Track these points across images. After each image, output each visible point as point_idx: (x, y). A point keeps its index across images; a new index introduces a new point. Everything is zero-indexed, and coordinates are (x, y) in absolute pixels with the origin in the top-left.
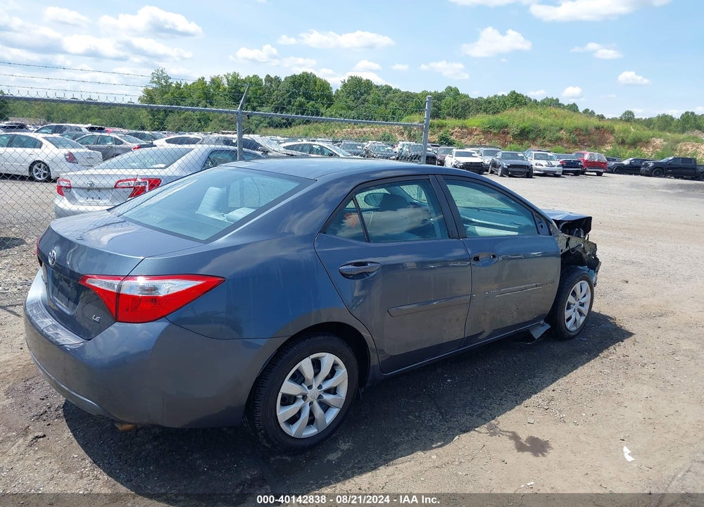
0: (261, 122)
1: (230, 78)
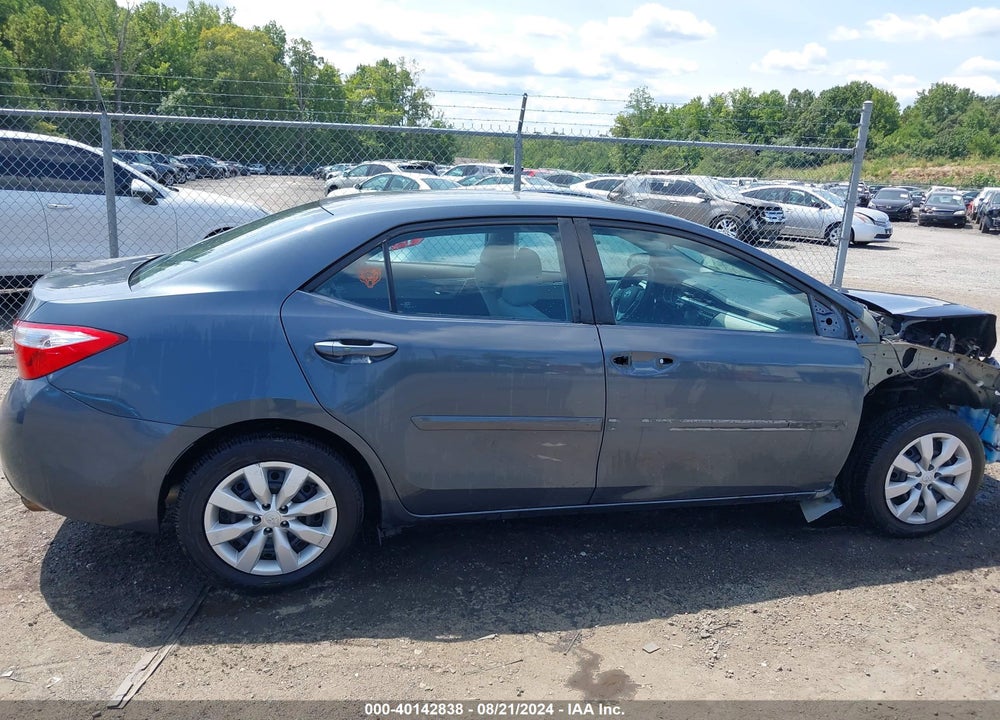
0: (775, 160)
1: (738, 96)
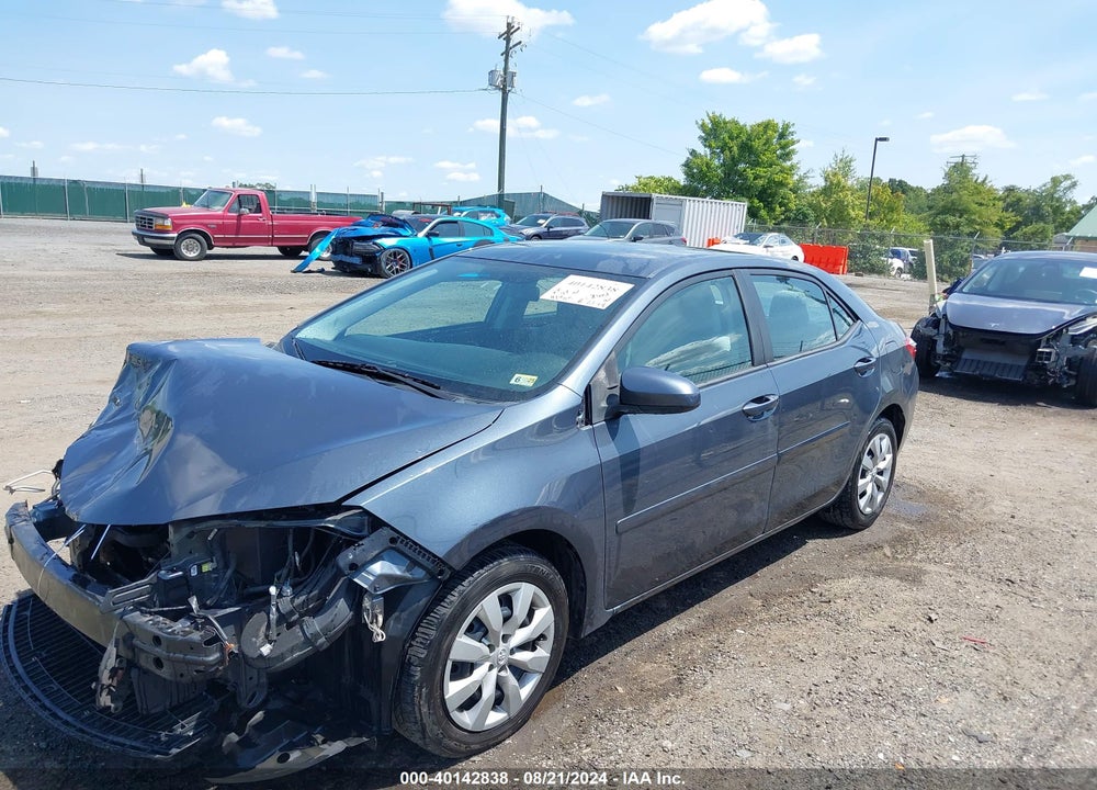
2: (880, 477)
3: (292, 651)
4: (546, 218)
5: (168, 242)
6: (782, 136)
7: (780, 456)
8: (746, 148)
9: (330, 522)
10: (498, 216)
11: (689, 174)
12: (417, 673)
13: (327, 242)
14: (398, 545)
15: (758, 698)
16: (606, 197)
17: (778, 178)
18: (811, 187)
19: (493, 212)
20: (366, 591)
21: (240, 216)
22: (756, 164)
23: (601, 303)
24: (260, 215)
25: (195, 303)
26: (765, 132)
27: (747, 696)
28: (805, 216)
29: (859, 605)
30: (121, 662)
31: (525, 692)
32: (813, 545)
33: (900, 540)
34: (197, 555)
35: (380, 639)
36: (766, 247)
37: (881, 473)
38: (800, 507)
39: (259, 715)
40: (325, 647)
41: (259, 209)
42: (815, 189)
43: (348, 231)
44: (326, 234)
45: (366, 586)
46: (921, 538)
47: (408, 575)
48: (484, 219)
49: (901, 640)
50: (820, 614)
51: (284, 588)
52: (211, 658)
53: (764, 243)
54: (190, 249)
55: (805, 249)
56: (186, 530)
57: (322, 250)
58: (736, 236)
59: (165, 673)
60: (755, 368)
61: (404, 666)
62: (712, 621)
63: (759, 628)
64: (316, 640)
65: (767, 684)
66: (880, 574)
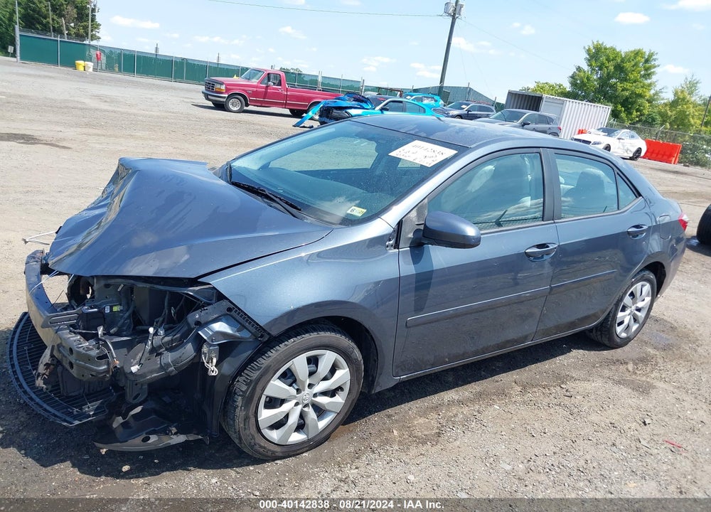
2: (637, 313)
3: (152, 372)
4: (467, 105)
5: (222, 100)
6: (647, 61)
7: (551, 289)
8: (619, 68)
9: (191, 291)
10: (436, 101)
11: (574, 84)
12: (239, 401)
13: (317, 109)
14: (233, 313)
15: (490, 458)
16: (510, 94)
17: (639, 91)
18: (663, 99)
19: (433, 98)
20: (205, 341)
21: (267, 87)
22: (625, 80)
23: (429, 163)
24: (280, 87)
25: (226, 139)
26: (635, 58)
27: (482, 453)
28: (654, 120)
29: (593, 403)
30: (53, 360)
31: (322, 424)
32: (576, 354)
33: (644, 360)
34: (111, 299)
35: (214, 374)
36: (619, 139)
37: (639, 310)
38: (572, 325)
39: (139, 409)
40: (173, 374)
41: (280, 84)
42: (665, 101)
43: (331, 103)
44: (319, 102)
45: (205, 338)
46: (660, 361)
47: (237, 334)
48: (426, 102)
49: (615, 434)
50: (560, 405)
51: (159, 330)
52: (101, 368)
53: (618, 137)
54: (234, 105)
55: (649, 143)
56: (103, 283)
57: (314, 113)
58: (598, 130)
59: (74, 372)
60: (543, 223)
61: (230, 394)
62: (479, 396)
63: (512, 408)
64: (168, 368)
65: (501, 449)
66: (619, 382)
